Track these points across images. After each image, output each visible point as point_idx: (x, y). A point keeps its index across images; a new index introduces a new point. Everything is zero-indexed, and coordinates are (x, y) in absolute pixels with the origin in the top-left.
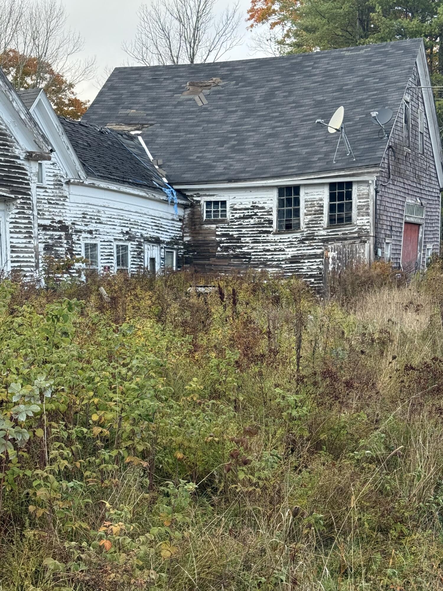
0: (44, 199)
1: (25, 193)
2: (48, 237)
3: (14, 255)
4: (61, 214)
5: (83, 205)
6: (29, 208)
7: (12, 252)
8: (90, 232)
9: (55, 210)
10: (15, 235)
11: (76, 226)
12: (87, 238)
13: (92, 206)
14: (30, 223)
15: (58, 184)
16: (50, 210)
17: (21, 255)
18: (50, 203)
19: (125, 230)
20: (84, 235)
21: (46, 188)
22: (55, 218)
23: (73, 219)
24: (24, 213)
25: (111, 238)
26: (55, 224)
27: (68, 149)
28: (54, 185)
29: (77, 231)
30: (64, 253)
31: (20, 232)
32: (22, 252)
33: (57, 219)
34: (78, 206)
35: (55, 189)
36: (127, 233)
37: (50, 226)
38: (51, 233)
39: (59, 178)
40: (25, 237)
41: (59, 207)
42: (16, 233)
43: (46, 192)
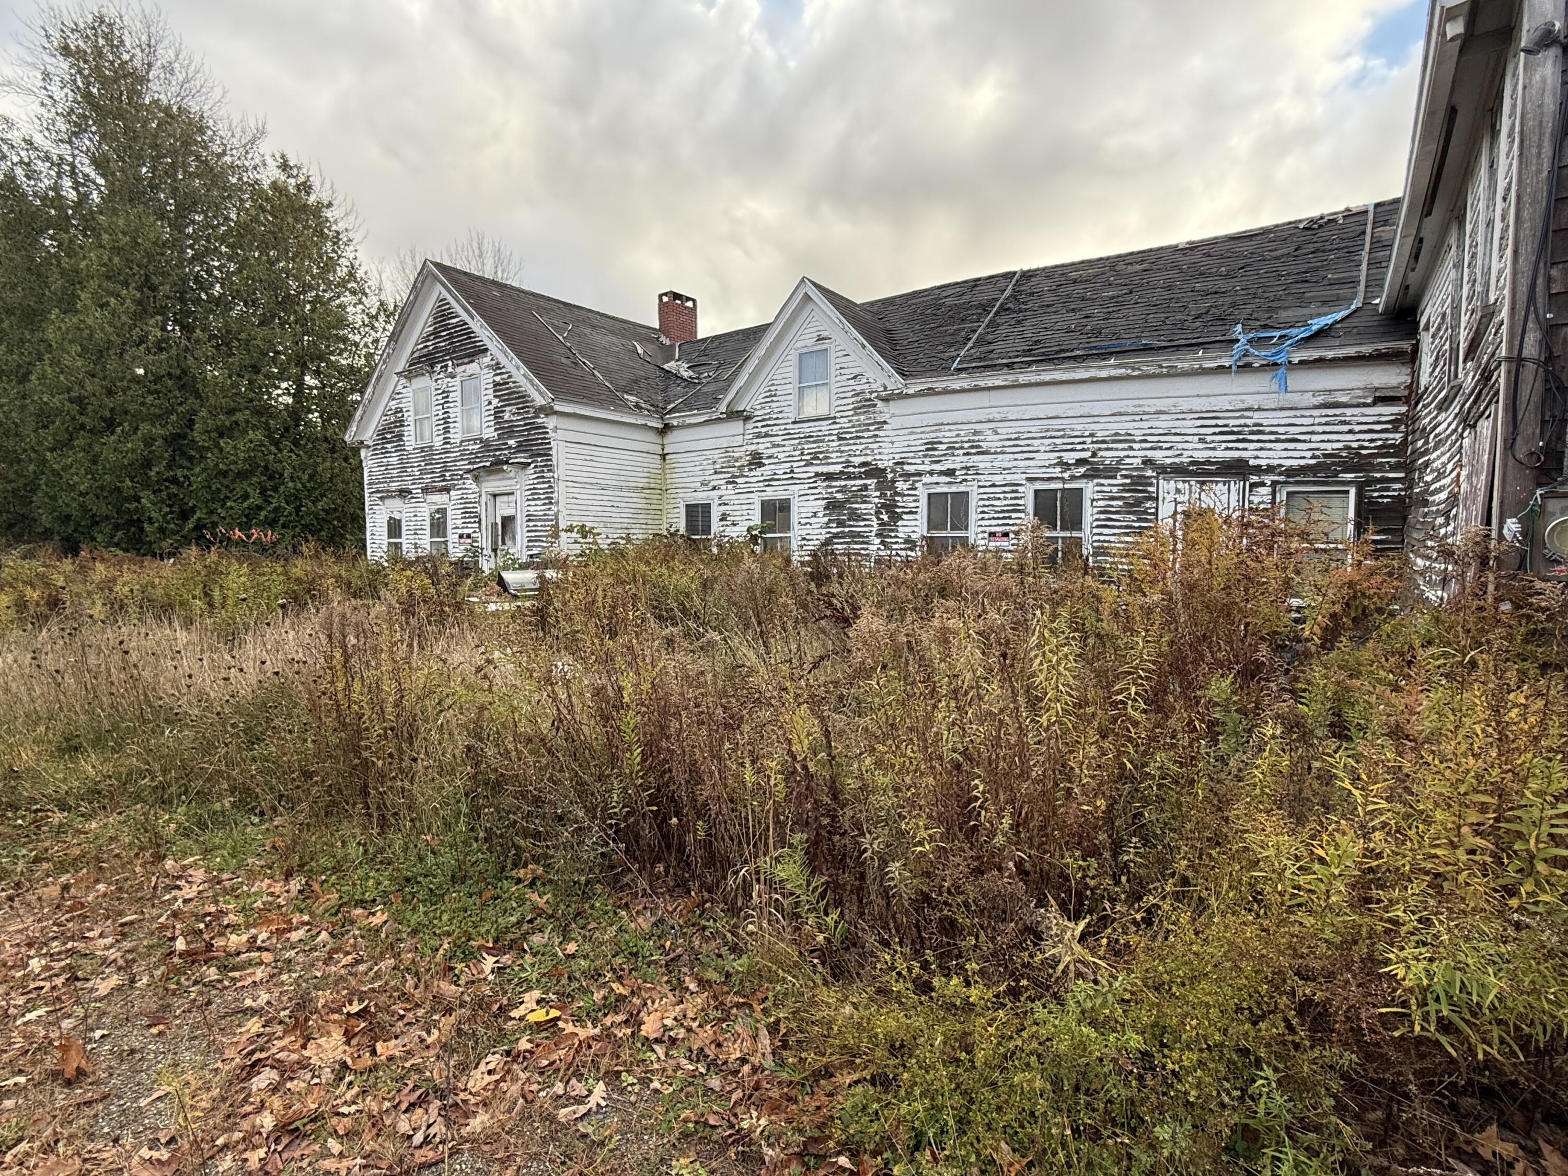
0: (830, 435)
1: (546, 454)
2: (834, 490)
3: (531, 524)
4: (868, 452)
5: (928, 429)
6: (549, 471)
7: (529, 520)
8: (950, 473)
9: (854, 448)
10: (533, 503)
11: (906, 467)
12: (937, 483)
13: (953, 427)
14: (551, 487)
15: (865, 404)
16: (843, 448)
17: (539, 524)
18: (840, 439)
19: (1070, 458)
20: (927, 479)
21: (835, 418)
22: (852, 459)
23: (897, 456)
24: (543, 477)
25: (1019, 478)
26: (851, 470)
27: (864, 347)
28: (854, 409)
29: (907, 476)
30: (873, 512)
31: (539, 499)
32: (540, 520)
33: (857, 460)
34: (912, 433)
35: (856, 414)
36: (1080, 462)
37: (842, 472)
38: (843, 483)
39: (868, 396)
40: (544, 504)
41: (863, 441)
42: (534, 500)
43: (835, 423)
